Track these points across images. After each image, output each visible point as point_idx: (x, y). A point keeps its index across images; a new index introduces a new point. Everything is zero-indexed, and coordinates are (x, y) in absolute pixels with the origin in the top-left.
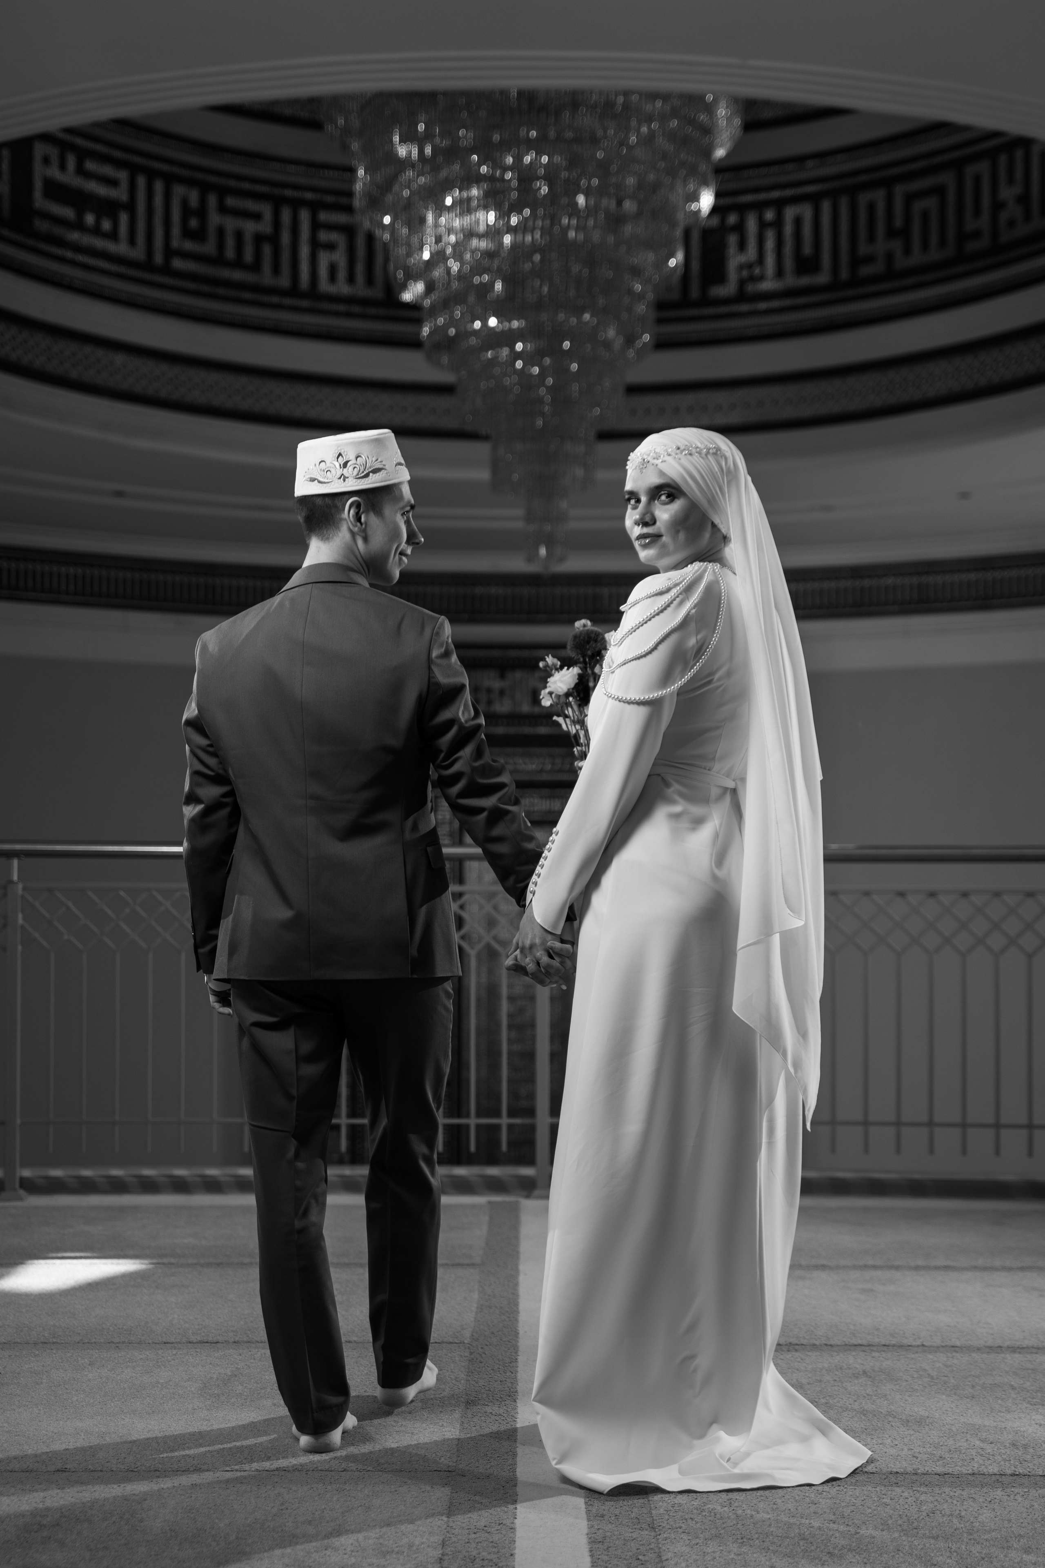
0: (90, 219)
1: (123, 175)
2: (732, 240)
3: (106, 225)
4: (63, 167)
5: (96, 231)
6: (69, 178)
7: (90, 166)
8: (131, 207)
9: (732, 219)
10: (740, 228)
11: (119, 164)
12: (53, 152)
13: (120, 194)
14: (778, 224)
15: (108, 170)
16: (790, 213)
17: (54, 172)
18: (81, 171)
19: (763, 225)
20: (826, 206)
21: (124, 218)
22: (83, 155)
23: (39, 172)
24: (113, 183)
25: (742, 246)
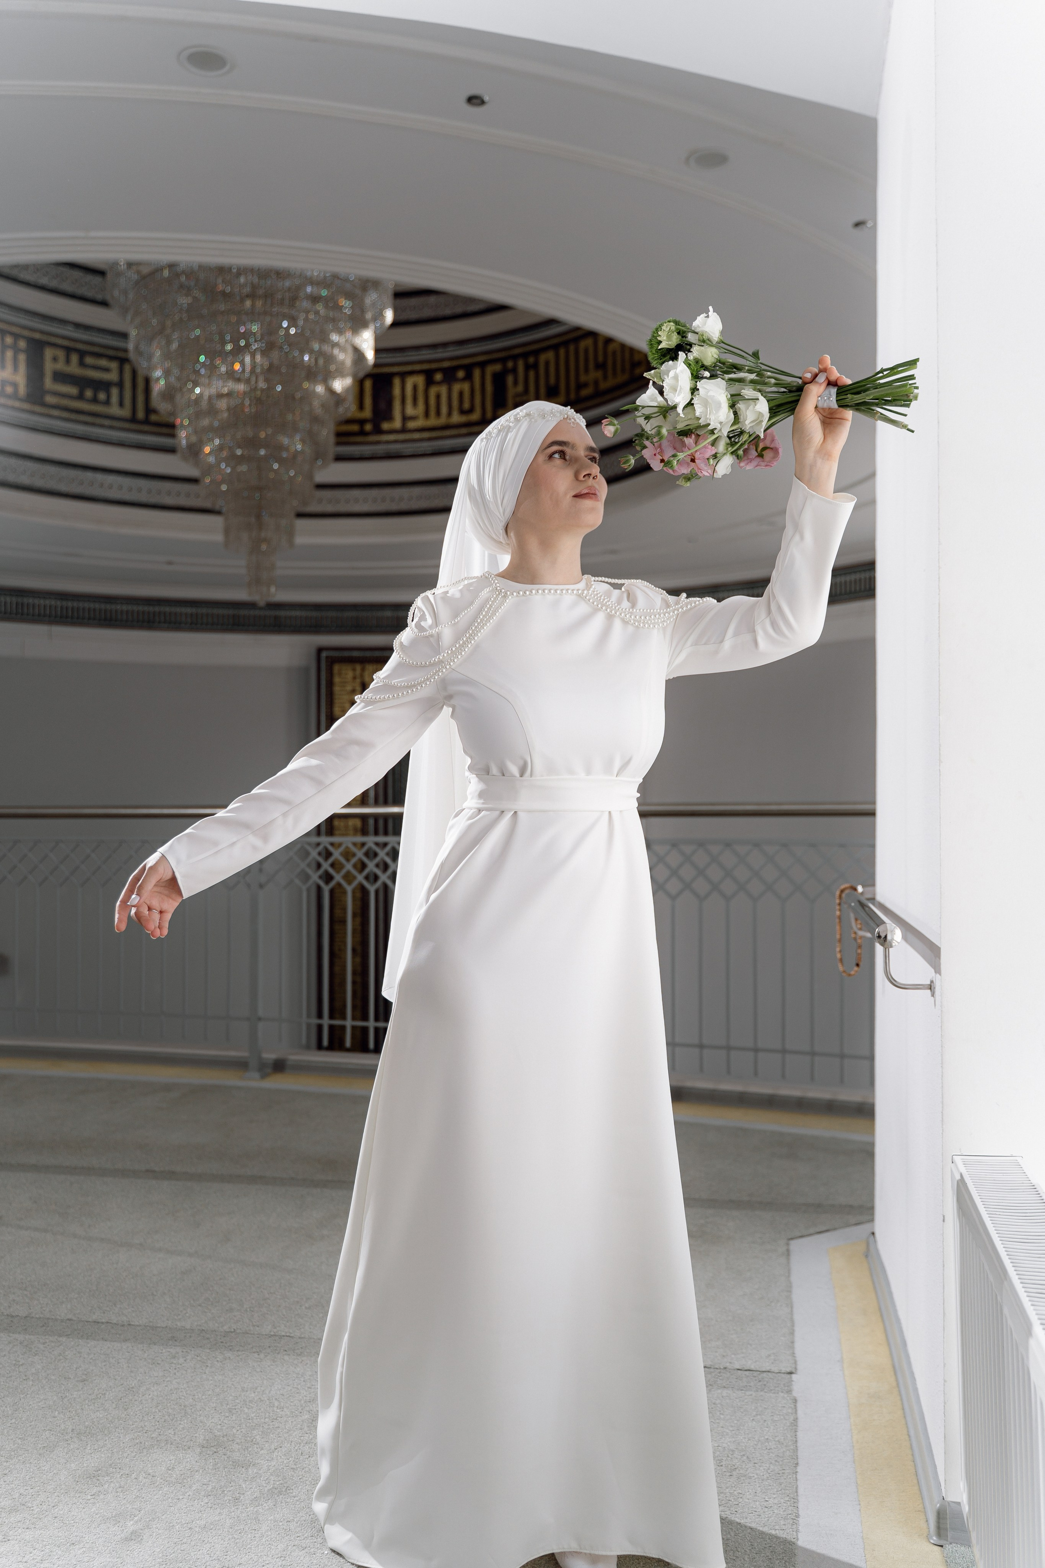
0: (89, 393)
1: (114, 365)
2: (510, 379)
3: (102, 396)
4: (68, 361)
5: (95, 400)
6: (74, 368)
7: (89, 360)
8: (120, 385)
9: (510, 364)
10: (514, 370)
11: (111, 358)
12: (61, 354)
13: (113, 376)
14: (535, 366)
15: (103, 362)
16: (543, 358)
17: (60, 366)
18: (82, 364)
19: (527, 367)
20: (562, 351)
21: (115, 392)
22: (82, 354)
23: (49, 367)
24: (107, 370)
25: (516, 383)
